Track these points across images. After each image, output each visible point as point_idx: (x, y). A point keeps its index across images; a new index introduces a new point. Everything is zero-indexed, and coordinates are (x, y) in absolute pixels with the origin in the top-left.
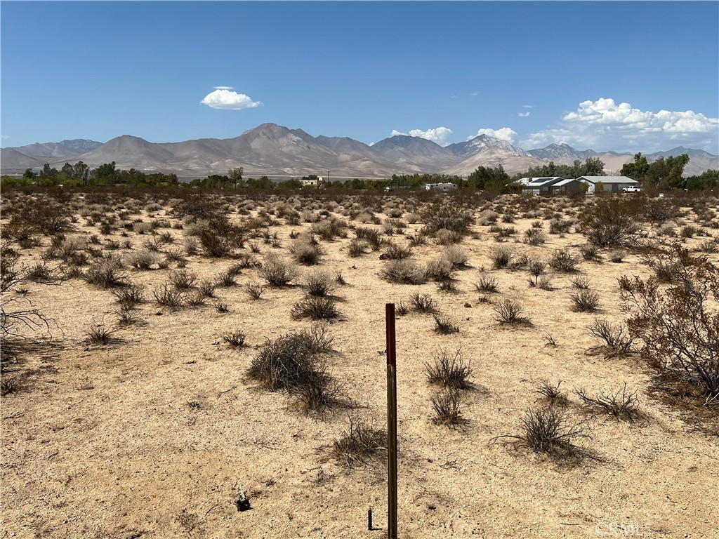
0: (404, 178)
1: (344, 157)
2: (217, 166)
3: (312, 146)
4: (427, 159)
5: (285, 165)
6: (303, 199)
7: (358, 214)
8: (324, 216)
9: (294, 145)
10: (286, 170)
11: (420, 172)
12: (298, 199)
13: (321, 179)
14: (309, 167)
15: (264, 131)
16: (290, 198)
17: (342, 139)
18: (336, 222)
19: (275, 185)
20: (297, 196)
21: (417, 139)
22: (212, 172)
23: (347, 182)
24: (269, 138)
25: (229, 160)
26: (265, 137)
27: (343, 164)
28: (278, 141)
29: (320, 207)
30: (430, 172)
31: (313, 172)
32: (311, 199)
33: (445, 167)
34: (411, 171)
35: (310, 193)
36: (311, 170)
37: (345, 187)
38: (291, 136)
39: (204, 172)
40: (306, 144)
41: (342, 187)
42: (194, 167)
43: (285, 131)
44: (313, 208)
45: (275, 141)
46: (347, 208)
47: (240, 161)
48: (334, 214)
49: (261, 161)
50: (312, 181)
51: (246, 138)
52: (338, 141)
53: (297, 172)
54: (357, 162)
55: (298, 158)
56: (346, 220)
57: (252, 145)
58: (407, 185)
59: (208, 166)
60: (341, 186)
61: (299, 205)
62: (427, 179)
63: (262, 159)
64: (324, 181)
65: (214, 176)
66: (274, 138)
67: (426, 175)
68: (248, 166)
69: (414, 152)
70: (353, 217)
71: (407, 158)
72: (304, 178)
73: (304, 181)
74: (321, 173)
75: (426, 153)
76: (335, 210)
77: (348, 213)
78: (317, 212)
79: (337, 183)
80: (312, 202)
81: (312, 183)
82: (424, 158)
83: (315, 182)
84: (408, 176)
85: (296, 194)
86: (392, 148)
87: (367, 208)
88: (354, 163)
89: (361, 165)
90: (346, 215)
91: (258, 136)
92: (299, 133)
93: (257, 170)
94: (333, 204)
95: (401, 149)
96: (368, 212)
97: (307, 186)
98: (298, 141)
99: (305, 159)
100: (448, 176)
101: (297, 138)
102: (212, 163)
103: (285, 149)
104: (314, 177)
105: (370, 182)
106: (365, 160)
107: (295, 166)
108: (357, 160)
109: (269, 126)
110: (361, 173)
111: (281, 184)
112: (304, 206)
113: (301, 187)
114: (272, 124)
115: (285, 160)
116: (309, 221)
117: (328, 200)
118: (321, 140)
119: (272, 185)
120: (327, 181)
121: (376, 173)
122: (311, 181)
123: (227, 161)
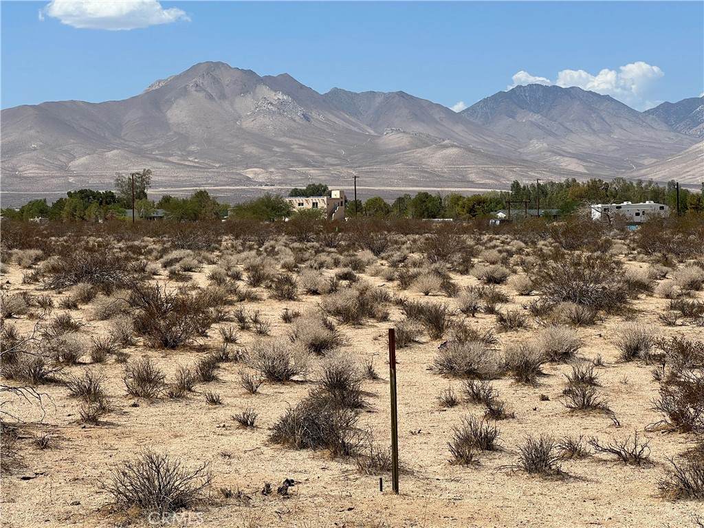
0: (541, 190)
1: (392, 139)
2: (86, 167)
3: (314, 114)
4: (600, 142)
5: (250, 162)
6: (296, 245)
7: (415, 276)
8: (344, 283)
9: (270, 112)
10: (250, 173)
11: (582, 174)
12: (286, 245)
13: (336, 194)
14: (307, 164)
15: (200, 81)
16: (267, 244)
17: (389, 97)
18: (368, 293)
19: (225, 210)
20: (283, 238)
21: (572, 93)
22: (75, 184)
23: (400, 200)
24: (210, 97)
25: (115, 152)
26: (201, 95)
27: (391, 156)
28: (232, 104)
29: (336, 263)
30: (606, 175)
31: (316, 176)
32: (316, 244)
33: (646, 162)
34: (560, 172)
35: (310, 230)
36: (312, 171)
37: (395, 212)
38: (264, 91)
39: (55, 181)
40: (300, 111)
41: (388, 212)
42: (30, 170)
43: (249, 81)
44: (321, 265)
45: (226, 104)
46: (394, 265)
47: (140, 153)
48: (366, 278)
49: (190, 153)
50: (315, 199)
51: (157, 99)
52: (379, 100)
53: (277, 177)
54: (426, 150)
55: (280, 144)
56: (391, 289)
57: (169, 114)
58: (550, 206)
59: (63, 168)
60: (387, 210)
61: (290, 259)
62: (597, 191)
63: (193, 148)
64: (343, 201)
65: (81, 192)
66: (223, 96)
67: (594, 182)
68: (161, 165)
69: (567, 124)
70: (405, 282)
71: (551, 139)
72: (296, 193)
73: (296, 200)
74: (337, 180)
75: (596, 126)
76: (368, 269)
77: (396, 274)
78: (331, 273)
79: (377, 205)
80: (317, 252)
81: (315, 204)
82: (592, 138)
83: (322, 202)
84: (552, 184)
85: (279, 232)
86: (513, 118)
87: (437, 265)
88: (418, 153)
89: (435, 159)
90: (390, 279)
91: (184, 92)
92: (284, 83)
93: (183, 175)
94: (364, 255)
95: (536, 117)
96: (437, 273)
97: (302, 213)
98: (282, 103)
99: (296, 146)
100: (650, 182)
101: (280, 96)
102: (74, 158)
103: (248, 124)
104: (318, 190)
105: (457, 199)
106: (446, 147)
107: (273, 163)
108: (426, 145)
109: (212, 69)
110: (434, 177)
111: (239, 209)
112: (303, 261)
113: (288, 214)
114: (218, 65)
115: (250, 149)
116: (315, 293)
117: (352, 246)
118: (338, 100)
119: (220, 212)
120: (351, 198)
121: (472, 177)
122: (312, 199)
123: (110, 154)
